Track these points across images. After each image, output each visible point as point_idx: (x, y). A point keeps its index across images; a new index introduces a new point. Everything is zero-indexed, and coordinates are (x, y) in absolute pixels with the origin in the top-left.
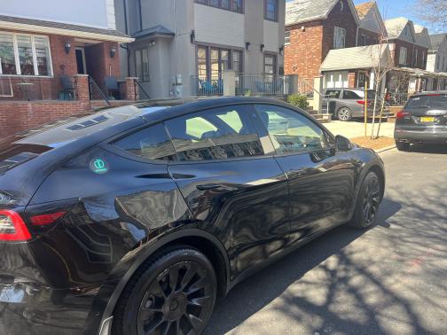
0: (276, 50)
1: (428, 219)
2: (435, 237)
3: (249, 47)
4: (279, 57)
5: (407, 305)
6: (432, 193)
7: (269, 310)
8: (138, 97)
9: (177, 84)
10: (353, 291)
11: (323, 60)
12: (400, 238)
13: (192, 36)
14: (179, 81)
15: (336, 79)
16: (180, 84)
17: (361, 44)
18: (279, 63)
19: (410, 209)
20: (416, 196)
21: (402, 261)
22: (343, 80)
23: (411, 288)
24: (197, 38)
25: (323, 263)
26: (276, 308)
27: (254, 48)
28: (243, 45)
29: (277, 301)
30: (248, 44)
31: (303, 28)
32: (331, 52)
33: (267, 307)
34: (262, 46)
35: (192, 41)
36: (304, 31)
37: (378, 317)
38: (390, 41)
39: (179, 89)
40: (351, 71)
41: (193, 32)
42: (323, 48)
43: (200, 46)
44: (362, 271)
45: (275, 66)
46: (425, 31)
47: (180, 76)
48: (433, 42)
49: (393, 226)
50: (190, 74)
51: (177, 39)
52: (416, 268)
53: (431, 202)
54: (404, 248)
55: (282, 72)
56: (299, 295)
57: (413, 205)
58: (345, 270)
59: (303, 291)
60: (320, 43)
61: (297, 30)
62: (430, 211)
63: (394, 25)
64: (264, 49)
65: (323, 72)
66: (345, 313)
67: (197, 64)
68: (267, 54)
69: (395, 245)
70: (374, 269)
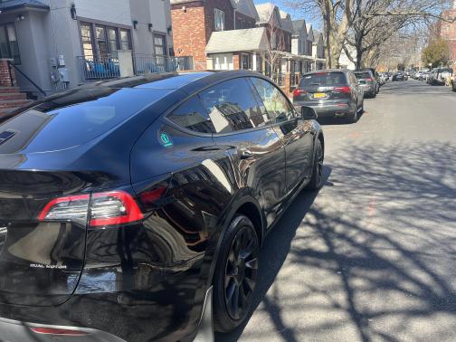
0: (164, 30)
1: (357, 175)
2: (370, 187)
3: (137, 26)
4: (168, 38)
5: (385, 238)
6: (347, 156)
7: (289, 265)
8: (15, 82)
9: (59, 66)
10: (342, 236)
11: (207, 42)
12: (347, 192)
13: (73, 10)
14: (62, 63)
15: (222, 62)
16: (64, 66)
17: (239, 27)
18: (169, 44)
19: (340, 169)
20: (336, 159)
21: (360, 208)
22: (229, 61)
23: (381, 226)
24: (79, 13)
25: (304, 220)
26: (293, 262)
27: (142, 26)
28: (131, 24)
29: (290, 256)
30: (135, 23)
31: (184, 8)
32: (214, 34)
33: (286, 262)
34: (150, 25)
35: (73, 17)
36: (185, 11)
37: (372, 250)
38: (261, 25)
39: (62, 72)
40: (235, 53)
41: (73, 6)
42: (206, 30)
43: (83, 22)
44: (338, 221)
45: (164, 47)
46: (288, 16)
47: (62, 56)
48: (295, 27)
49: (335, 184)
50: (75, 55)
51: (52, 12)
52: (373, 212)
53: (350, 162)
54: (355, 199)
55: (172, 54)
56: (304, 247)
57: (339, 167)
58: (325, 222)
59: (305, 244)
60: (202, 25)
61: (178, 10)
62: (355, 169)
63: (263, 11)
64: (153, 29)
65: (209, 55)
66: (349, 252)
67: (82, 43)
68: (156, 35)
69: (347, 198)
70: (345, 217)
